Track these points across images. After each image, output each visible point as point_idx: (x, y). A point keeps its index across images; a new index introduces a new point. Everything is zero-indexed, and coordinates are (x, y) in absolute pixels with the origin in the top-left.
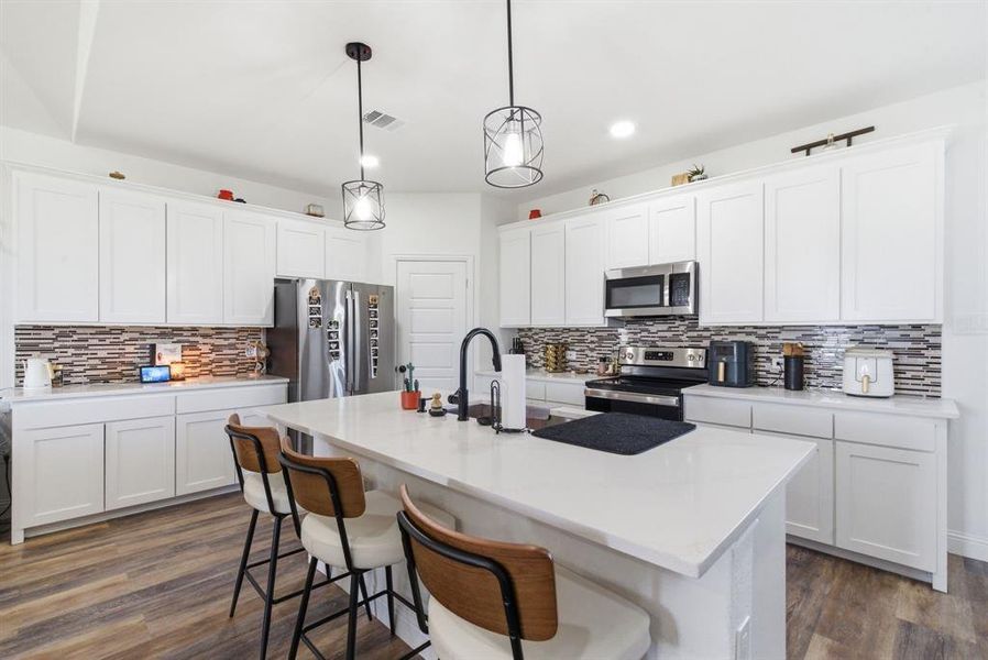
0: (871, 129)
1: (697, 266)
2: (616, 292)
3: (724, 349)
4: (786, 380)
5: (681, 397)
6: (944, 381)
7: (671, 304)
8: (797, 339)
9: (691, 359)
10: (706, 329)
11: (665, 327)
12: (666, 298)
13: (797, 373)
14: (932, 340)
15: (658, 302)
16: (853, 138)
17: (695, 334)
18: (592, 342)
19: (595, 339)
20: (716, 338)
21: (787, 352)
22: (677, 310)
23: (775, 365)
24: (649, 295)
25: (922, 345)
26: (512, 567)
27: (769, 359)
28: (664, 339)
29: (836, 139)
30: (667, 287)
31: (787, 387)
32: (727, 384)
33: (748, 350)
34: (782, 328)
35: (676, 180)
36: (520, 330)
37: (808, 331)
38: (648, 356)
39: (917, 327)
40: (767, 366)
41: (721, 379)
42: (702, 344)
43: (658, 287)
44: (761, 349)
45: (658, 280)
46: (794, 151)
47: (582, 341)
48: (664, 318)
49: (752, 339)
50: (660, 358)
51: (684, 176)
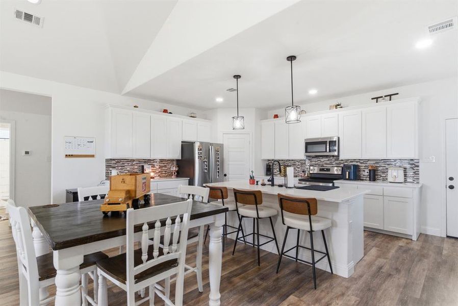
0: (397, 94)
1: (339, 138)
2: (309, 147)
3: (348, 167)
4: (370, 178)
5: (333, 183)
6: (420, 178)
7: (330, 151)
8: (374, 164)
9: (336, 171)
10: (342, 160)
11: (327, 159)
12: (328, 149)
13: (374, 176)
14: (416, 164)
15: (325, 151)
16: (392, 96)
17: (338, 162)
18: (298, 165)
19: (299, 164)
20: (346, 164)
21: (370, 168)
22: (332, 154)
23: (366, 173)
24: (321, 148)
25: (414, 166)
26: (309, 201)
27: (364, 171)
28: (326, 164)
29: (385, 96)
30: (328, 145)
31: (370, 180)
32: (349, 179)
33: (357, 168)
34: (368, 160)
35: (331, 107)
36: (269, 160)
37: (377, 161)
38: (321, 170)
39: (412, 160)
40: (364, 173)
41: (347, 177)
42: (341, 166)
43: (325, 145)
44: (362, 167)
45: (325, 143)
46: (372, 99)
47: (295, 165)
48: (327, 156)
49: (358, 164)
50: (325, 171)
51: (334, 106)
